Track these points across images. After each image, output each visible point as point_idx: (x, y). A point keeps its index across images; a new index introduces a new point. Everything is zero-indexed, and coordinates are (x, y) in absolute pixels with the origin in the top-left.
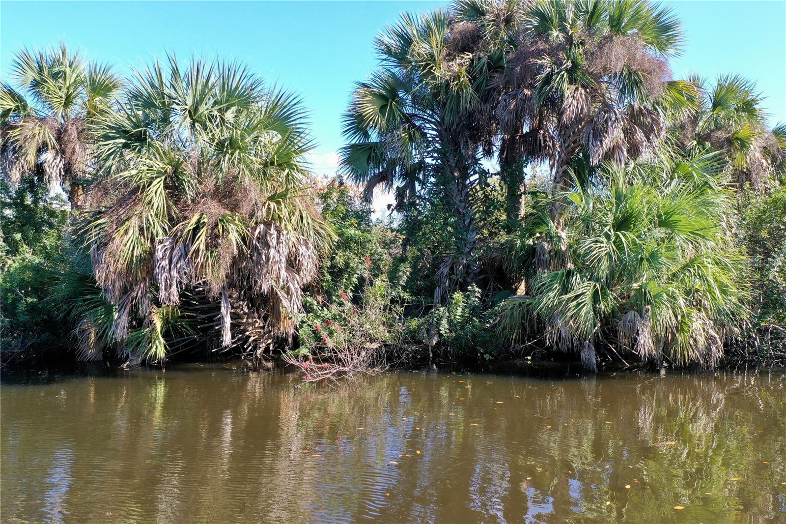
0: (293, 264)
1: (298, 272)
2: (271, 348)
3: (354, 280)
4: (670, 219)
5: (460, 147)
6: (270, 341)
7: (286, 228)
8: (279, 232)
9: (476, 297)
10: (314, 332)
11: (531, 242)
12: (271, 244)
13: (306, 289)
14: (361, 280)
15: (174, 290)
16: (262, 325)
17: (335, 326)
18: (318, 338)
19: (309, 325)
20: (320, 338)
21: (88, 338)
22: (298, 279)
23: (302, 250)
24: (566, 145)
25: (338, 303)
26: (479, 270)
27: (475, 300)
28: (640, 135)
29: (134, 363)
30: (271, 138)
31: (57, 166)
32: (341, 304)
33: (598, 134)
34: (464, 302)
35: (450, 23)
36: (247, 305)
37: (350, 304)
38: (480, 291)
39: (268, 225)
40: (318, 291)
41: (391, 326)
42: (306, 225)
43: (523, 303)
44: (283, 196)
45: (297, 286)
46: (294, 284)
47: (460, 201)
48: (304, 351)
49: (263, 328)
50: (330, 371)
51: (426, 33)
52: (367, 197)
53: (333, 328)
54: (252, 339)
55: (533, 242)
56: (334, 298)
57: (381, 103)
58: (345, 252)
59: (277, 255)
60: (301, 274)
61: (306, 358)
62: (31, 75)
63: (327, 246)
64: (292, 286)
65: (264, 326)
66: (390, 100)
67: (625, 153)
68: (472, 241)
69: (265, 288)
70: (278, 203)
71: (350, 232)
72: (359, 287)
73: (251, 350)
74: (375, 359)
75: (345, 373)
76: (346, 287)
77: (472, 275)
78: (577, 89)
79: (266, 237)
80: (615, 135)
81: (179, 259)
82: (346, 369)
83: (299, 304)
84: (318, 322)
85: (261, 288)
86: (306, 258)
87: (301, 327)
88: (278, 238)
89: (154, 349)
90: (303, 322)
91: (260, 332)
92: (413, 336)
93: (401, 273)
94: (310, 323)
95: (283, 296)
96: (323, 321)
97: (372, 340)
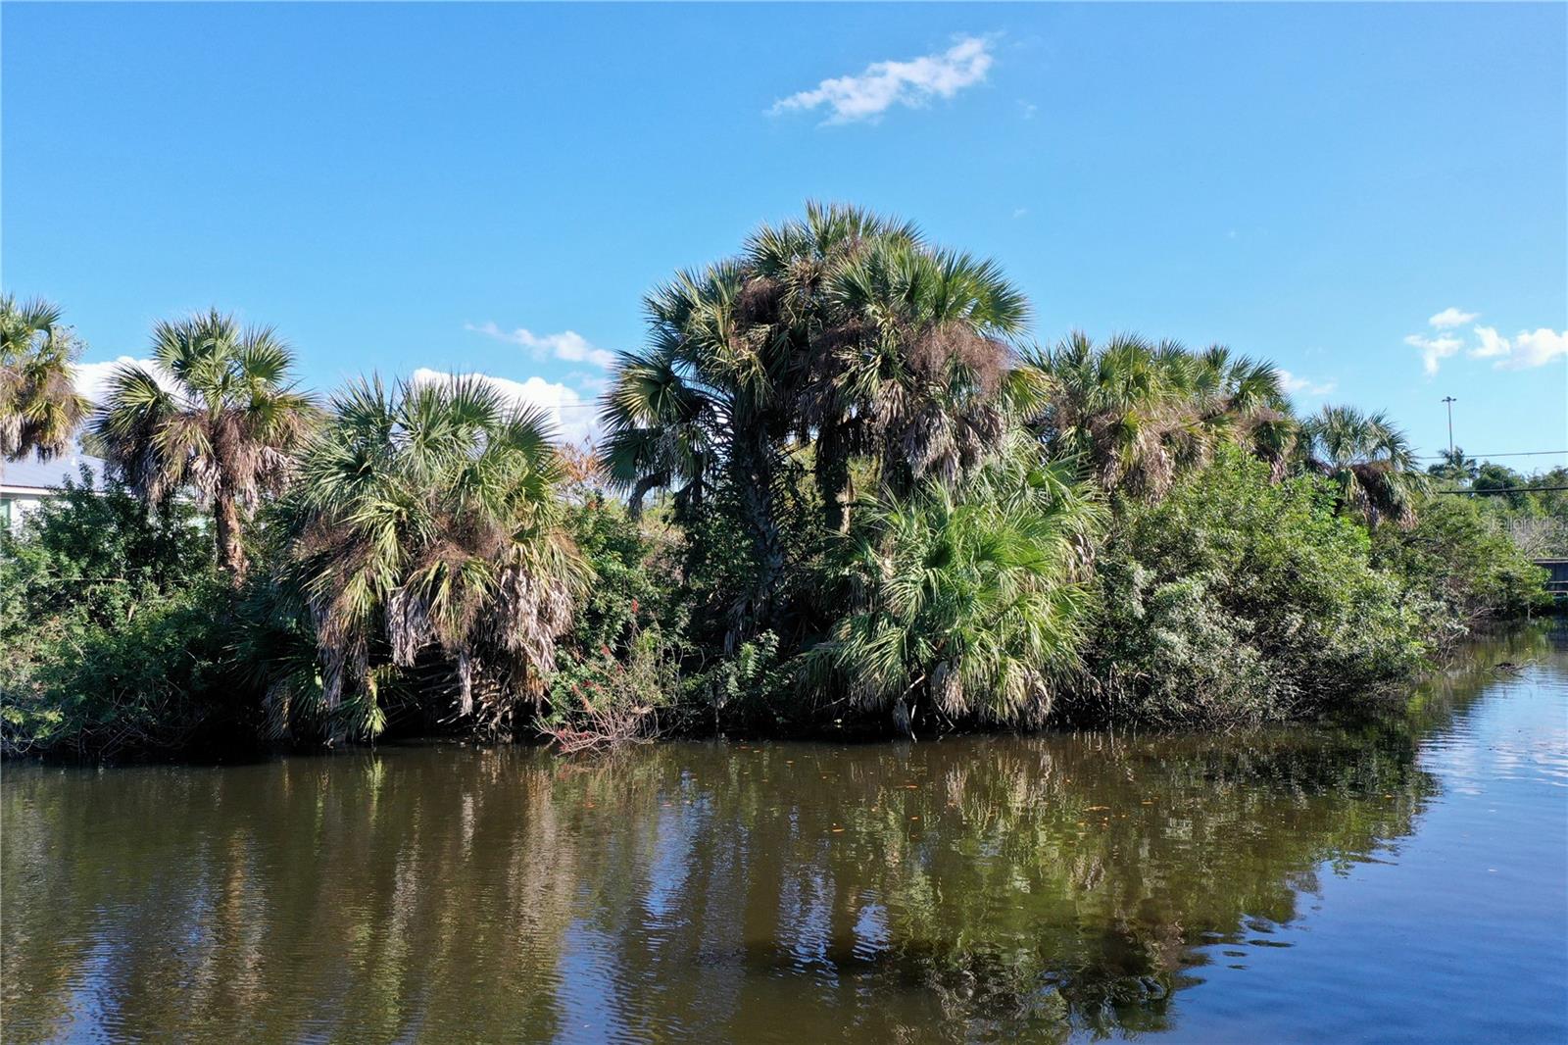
0: (545, 615)
1: (550, 621)
2: (510, 717)
3: (618, 627)
4: (994, 552)
5: (757, 442)
6: (507, 708)
7: (538, 574)
8: (529, 577)
9: (774, 646)
10: (568, 694)
11: (846, 572)
12: (520, 594)
13: (559, 641)
14: (627, 626)
15: (409, 650)
16: (497, 687)
17: (595, 687)
18: (574, 702)
19: (562, 686)
20: (575, 701)
21: (282, 709)
22: (550, 631)
23: (555, 595)
24: (892, 445)
25: (598, 658)
26: (786, 605)
27: (771, 651)
28: (974, 440)
29: (339, 739)
30: (516, 467)
31: (213, 478)
32: (601, 658)
33: (922, 441)
34: (756, 654)
35: (742, 280)
36: (481, 662)
37: (613, 658)
38: (777, 638)
39: (515, 568)
40: (572, 641)
41: (664, 685)
42: (558, 563)
43: (826, 654)
44: (533, 532)
45: (549, 640)
46: (544, 637)
47: (760, 514)
48: (557, 719)
49: (499, 691)
50: (590, 741)
51: (711, 295)
52: (635, 509)
53: (592, 689)
54: (484, 706)
55: (850, 571)
56: (592, 651)
57: (652, 389)
58: (607, 592)
59: (527, 606)
60: (554, 624)
61: (562, 726)
62: (174, 355)
63: (584, 588)
64: (542, 640)
65: (501, 689)
66: (663, 386)
67: (957, 465)
68: (776, 566)
69: (512, 644)
70: (527, 543)
71: (613, 567)
72: (626, 635)
73: (484, 721)
74: (645, 726)
75: (609, 742)
76: (608, 637)
77: (776, 614)
78: (892, 386)
79: (514, 584)
80: (942, 440)
81: (415, 614)
82: (608, 738)
83: (551, 661)
84: (574, 682)
85: (506, 644)
86: (560, 604)
87: (553, 688)
88: (528, 584)
89: (369, 723)
90: (556, 683)
91: (495, 697)
92: (695, 698)
93: (677, 619)
94: (564, 684)
95: (532, 653)
96: (580, 680)
97: (642, 704)
